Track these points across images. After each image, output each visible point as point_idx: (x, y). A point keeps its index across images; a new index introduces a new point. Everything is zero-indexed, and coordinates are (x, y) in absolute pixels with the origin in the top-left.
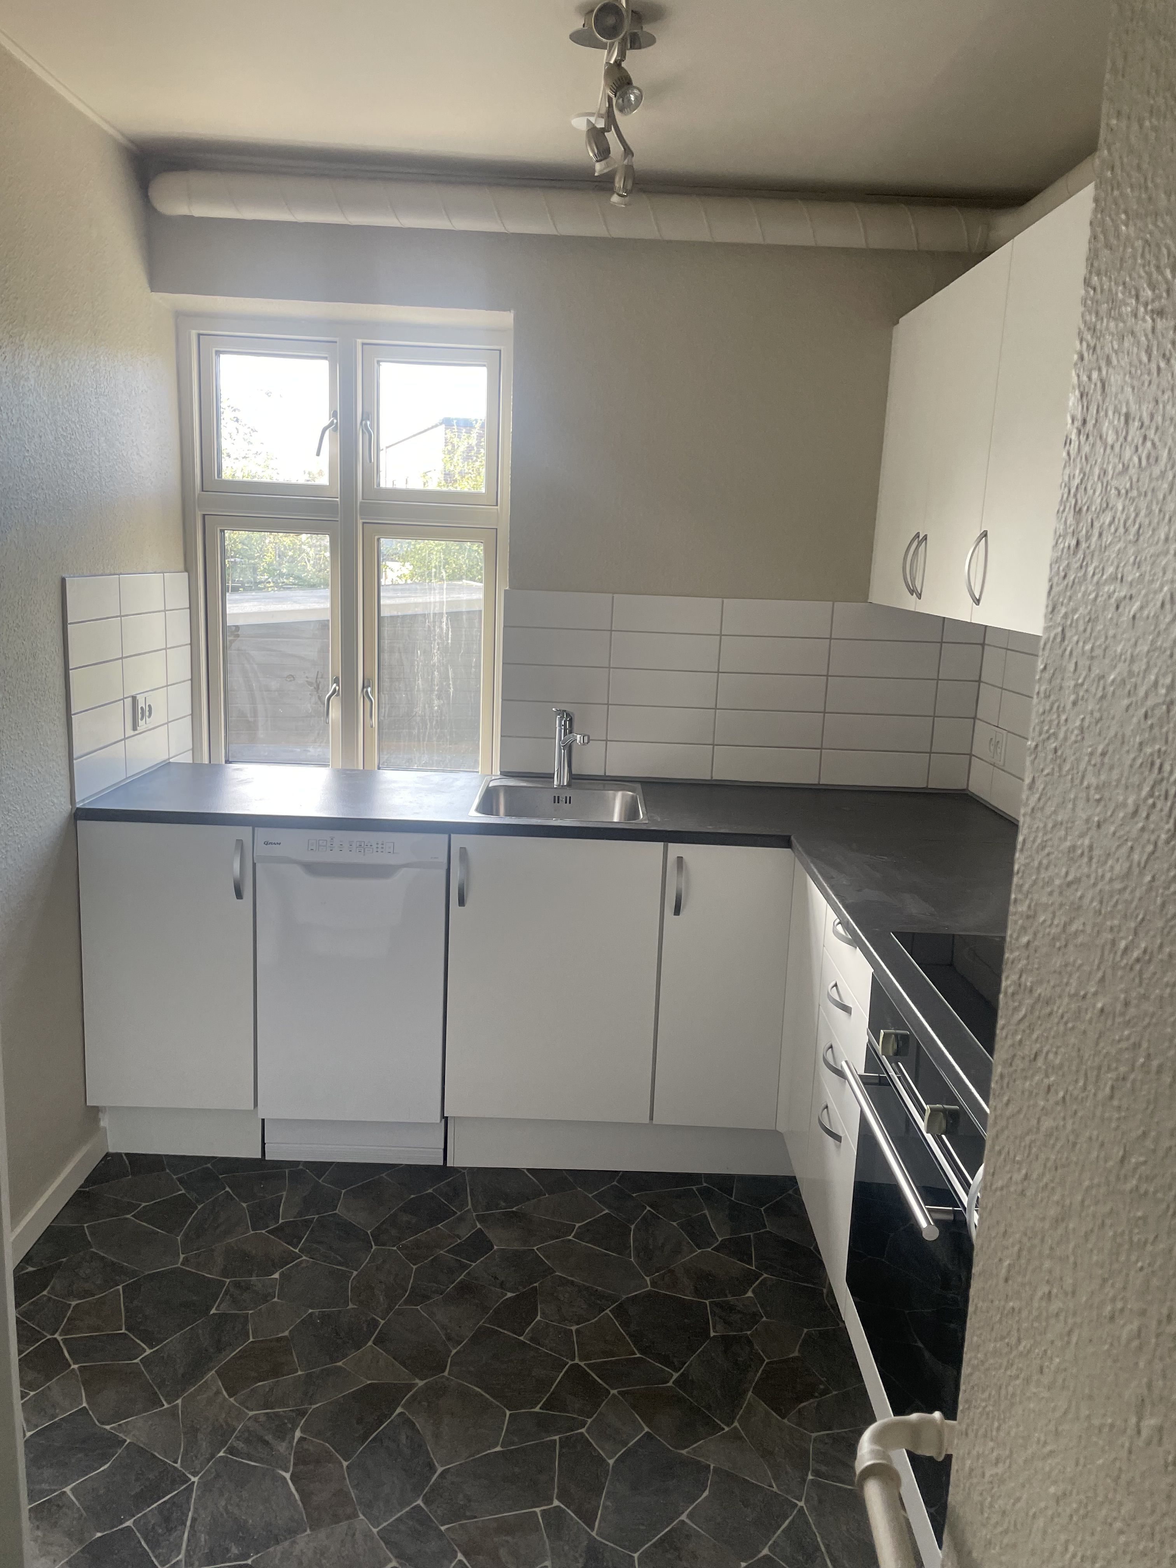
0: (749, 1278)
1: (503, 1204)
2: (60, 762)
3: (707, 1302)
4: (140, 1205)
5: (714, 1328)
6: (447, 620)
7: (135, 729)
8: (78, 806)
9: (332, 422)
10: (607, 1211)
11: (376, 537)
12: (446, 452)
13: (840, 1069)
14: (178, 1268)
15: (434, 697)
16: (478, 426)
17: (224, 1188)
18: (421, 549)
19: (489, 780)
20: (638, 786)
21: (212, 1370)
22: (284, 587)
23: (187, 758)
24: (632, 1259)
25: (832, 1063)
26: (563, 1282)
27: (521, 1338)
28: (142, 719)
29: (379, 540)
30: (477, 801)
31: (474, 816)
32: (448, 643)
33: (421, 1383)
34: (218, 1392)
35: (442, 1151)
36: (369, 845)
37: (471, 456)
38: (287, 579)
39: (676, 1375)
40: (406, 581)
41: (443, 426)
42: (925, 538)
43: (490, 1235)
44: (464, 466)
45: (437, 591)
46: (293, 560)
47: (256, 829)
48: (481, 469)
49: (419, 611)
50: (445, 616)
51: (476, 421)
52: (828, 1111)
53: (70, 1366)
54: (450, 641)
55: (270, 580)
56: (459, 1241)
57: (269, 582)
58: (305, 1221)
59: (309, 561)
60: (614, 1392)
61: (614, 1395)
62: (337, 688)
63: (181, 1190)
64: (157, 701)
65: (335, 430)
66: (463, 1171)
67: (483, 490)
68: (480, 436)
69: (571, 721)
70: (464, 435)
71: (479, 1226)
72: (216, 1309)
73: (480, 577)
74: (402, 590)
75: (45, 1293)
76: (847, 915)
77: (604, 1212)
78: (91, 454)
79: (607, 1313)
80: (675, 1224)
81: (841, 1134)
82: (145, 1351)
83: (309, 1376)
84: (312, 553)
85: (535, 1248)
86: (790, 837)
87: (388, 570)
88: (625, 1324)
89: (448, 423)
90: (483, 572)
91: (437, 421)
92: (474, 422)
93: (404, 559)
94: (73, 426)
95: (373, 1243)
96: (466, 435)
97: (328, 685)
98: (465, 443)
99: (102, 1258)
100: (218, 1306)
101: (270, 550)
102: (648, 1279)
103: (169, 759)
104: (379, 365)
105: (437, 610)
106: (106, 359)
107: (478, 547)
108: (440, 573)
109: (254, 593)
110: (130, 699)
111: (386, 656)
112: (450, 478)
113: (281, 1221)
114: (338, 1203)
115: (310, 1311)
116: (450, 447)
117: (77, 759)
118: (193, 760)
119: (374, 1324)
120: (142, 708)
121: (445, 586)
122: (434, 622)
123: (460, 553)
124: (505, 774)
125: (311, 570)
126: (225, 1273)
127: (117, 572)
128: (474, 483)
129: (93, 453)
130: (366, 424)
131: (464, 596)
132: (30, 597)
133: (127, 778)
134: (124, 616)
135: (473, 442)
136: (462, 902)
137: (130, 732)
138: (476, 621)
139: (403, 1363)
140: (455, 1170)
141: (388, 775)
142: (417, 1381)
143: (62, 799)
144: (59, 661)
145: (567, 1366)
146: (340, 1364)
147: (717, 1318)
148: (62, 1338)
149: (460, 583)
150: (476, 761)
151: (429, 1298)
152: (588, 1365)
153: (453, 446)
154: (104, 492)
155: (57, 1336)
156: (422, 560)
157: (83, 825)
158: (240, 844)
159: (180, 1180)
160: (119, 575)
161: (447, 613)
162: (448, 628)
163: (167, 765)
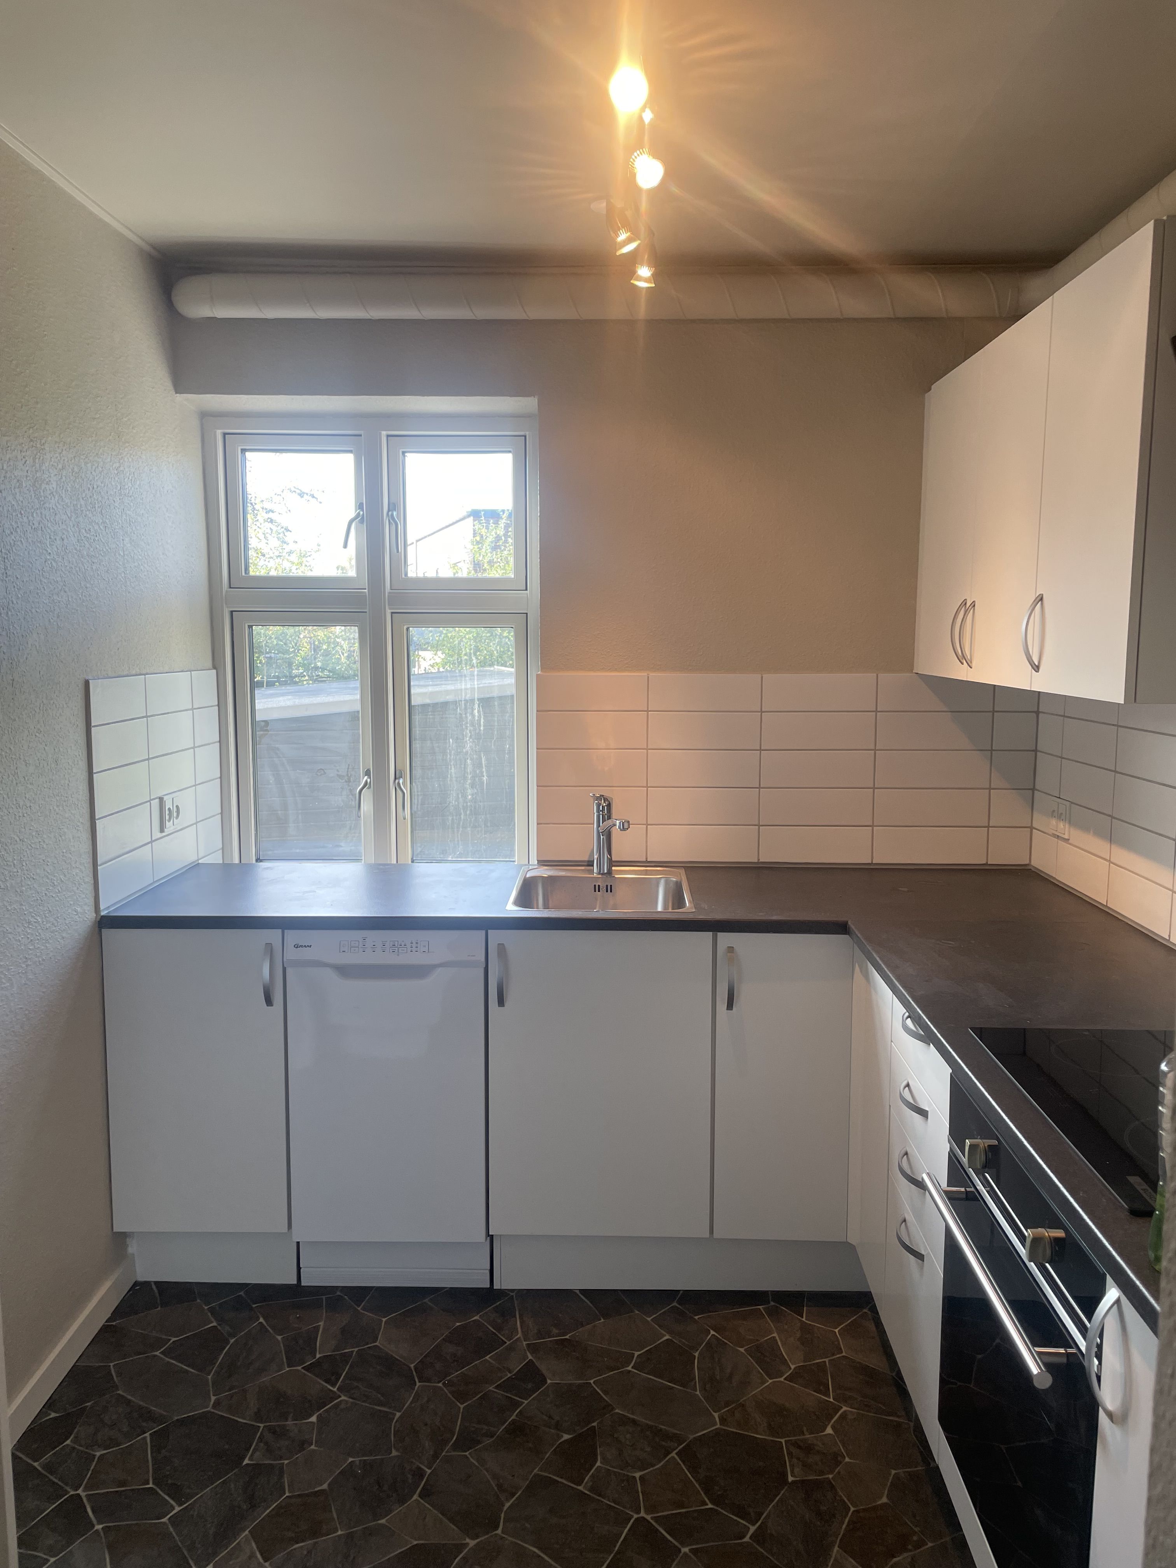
0: (827, 1412)
1: (555, 1331)
2: (84, 869)
3: (783, 1441)
4: (170, 1340)
5: (792, 1472)
6: (479, 707)
7: (162, 831)
8: (103, 914)
9: (359, 513)
10: (667, 1337)
11: (405, 627)
12: (475, 543)
13: (921, 1180)
14: (209, 1412)
15: (468, 786)
16: (505, 516)
17: (258, 1319)
18: (453, 638)
19: (526, 870)
20: (682, 871)
21: (245, 1531)
22: (318, 680)
23: (217, 859)
24: (698, 1393)
25: (909, 1172)
26: (624, 1421)
27: (580, 1488)
28: (169, 821)
29: (408, 629)
30: (514, 894)
31: (512, 910)
32: (480, 730)
33: (472, 1543)
34: (252, 1556)
35: (488, 1272)
36: (403, 944)
37: (499, 546)
38: (322, 672)
39: (752, 1529)
40: (438, 669)
41: (472, 518)
42: (973, 605)
43: (543, 1367)
44: (492, 557)
45: (467, 678)
46: (327, 653)
47: (286, 931)
48: (509, 558)
49: (450, 698)
50: (477, 702)
51: (503, 511)
52: (906, 1224)
53: (93, 1526)
54: (482, 728)
55: (305, 673)
56: (509, 1375)
57: (305, 676)
58: (344, 1354)
59: (343, 654)
60: (685, 1550)
61: (685, 1554)
62: (369, 780)
63: (212, 1322)
64: (186, 802)
65: (362, 521)
66: (512, 1294)
67: (513, 576)
68: (507, 527)
69: (609, 805)
70: (492, 525)
71: (530, 1357)
72: (250, 1459)
73: (511, 662)
74: (432, 678)
75: (68, 1442)
76: (918, 1010)
77: (665, 1338)
78: (115, 555)
79: (673, 1457)
80: (742, 1350)
81: (923, 1253)
82: (174, 1509)
83: (350, 1536)
84: (345, 645)
85: (592, 1381)
86: (847, 922)
87: (420, 659)
88: (694, 1469)
89: (475, 514)
90: (514, 657)
91: (465, 514)
92: (501, 513)
93: (436, 647)
94: (96, 527)
95: (417, 1380)
96: (494, 526)
97: (360, 778)
98: (493, 533)
99: (129, 1402)
100: (252, 1455)
101: (305, 644)
102: (716, 1415)
103: (198, 860)
104: (404, 456)
105: (468, 697)
106: (130, 460)
107: (509, 633)
108: (471, 660)
109: (288, 688)
110: (157, 800)
111: (417, 745)
112: (480, 567)
113: (318, 1356)
114: (378, 1334)
115: (351, 1460)
116: (478, 538)
117: (100, 865)
118: (223, 861)
119: (420, 1474)
120: (169, 809)
121: (476, 673)
122: (466, 709)
123: (491, 640)
124: (542, 863)
125: (345, 663)
126: (258, 1417)
127: (144, 672)
128: (502, 571)
129: (117, 554)
130: (392, 515)
131: (495, 682)
132: (52, 702)
133: (154, 882)
134: (150, 716)
135: (501, 532)
136: (501, 1002)
137: (157, 834)
138: (508, 707)
139: (452, 1520)
140: (502, 1293)
141: (422, 868)
142: (468, 1540)
143: (86, 908)
144: (83, 764)
145: (632, 1521)
146: (383, 1521)
147: (795, 1460)
148: (85, 1493)
149: (492, 669)
150: (513, 850)
151: (479, 1442)
152: (656, 1519)
153: (482, 537)
154: (129, 592)
155: (80, 1491)
156: (452, 648)
157: (110, 935)
158: (269, 948)
159: (212, 1310)
160: (145, 675)
161: (478, 700)
162: (480, 716)
163: (195, 866)
